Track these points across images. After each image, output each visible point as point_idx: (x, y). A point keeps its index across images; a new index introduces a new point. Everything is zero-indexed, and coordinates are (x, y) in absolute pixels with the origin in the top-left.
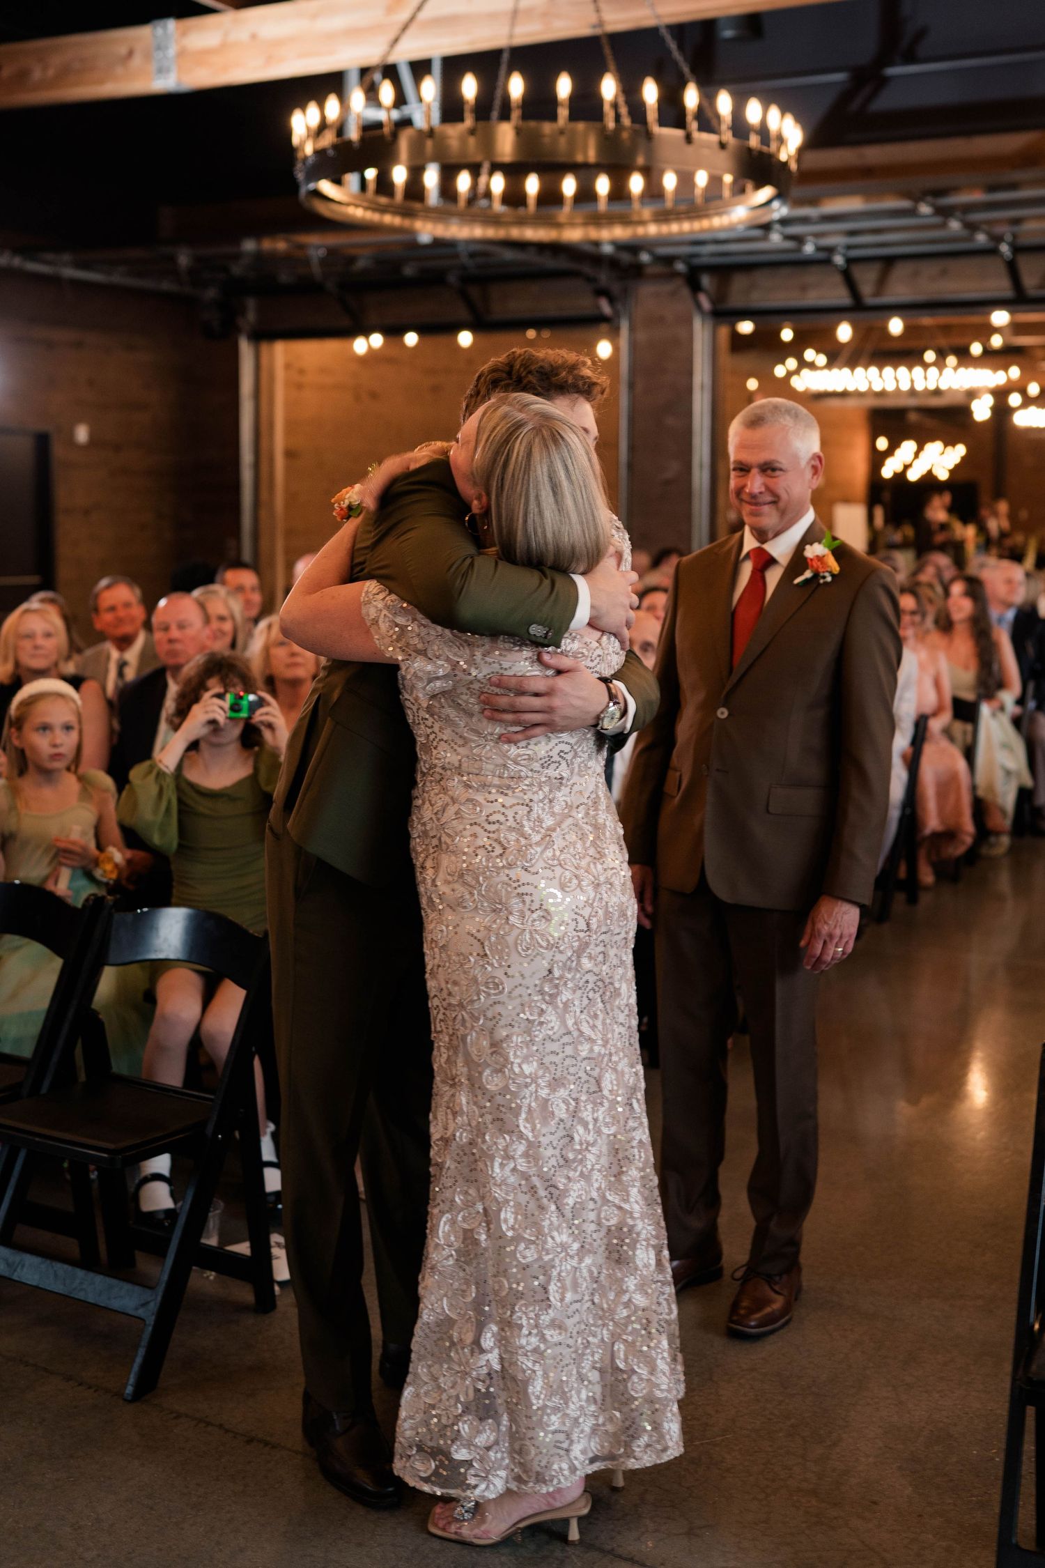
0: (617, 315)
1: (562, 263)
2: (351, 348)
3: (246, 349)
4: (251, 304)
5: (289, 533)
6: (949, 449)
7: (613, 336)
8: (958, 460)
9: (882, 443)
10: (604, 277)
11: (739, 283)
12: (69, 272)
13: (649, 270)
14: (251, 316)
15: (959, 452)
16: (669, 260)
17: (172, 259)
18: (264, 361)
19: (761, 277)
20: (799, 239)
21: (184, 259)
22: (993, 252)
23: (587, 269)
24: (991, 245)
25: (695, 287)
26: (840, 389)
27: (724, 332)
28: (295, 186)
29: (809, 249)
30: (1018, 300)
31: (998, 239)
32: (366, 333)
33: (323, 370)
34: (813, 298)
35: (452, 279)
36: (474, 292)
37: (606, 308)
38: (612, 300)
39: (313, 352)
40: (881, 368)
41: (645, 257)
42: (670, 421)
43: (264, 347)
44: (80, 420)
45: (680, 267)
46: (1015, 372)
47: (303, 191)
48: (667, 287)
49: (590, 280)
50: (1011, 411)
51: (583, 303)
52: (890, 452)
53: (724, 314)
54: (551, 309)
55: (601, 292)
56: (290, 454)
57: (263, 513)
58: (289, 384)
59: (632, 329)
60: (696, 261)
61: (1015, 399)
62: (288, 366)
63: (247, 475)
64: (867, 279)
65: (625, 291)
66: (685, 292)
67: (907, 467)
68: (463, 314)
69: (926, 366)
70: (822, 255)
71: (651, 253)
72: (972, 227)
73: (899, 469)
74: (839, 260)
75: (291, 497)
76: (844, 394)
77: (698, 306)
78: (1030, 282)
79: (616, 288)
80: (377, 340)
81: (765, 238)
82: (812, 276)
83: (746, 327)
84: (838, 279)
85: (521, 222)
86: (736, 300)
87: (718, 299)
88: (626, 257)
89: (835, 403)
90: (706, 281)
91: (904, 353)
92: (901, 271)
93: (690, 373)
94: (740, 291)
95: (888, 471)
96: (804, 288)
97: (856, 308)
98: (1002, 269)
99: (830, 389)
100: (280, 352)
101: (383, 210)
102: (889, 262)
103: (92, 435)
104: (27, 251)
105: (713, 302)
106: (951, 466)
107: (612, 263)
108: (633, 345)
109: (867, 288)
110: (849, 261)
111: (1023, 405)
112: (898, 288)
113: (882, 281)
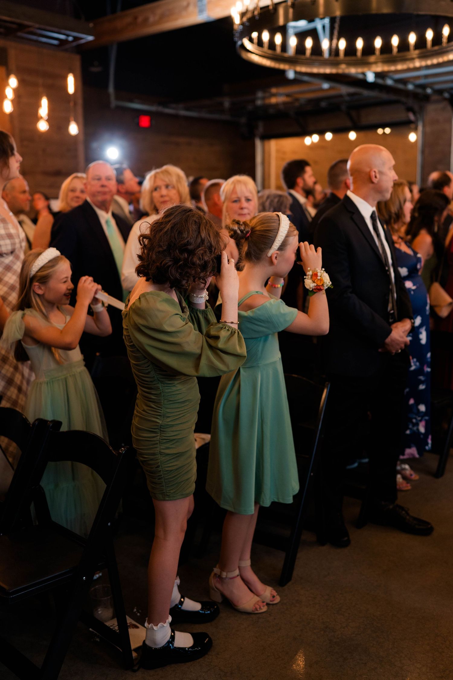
0: (417, 120)
1: (393, 97)
2: (304, 142)
3: (258, 144)
4: (261, 124)
7: (415, 130)
10: (410, 102)
12: (183, 113)
14: (261, 129)
16: (440, 92)
17: (221, 104)
18: (266, 149)
21: (227, 104)
23: (403, 99)
25: (452, 104)
32: (310, 134)
33: (293, 152)
35: (343, 107)
36: (353, 113)
37: (412, 117)
38: (415, 113)
39: (288, 144)
41: (429, 91)
43: (267, 142)
45: (446, 95)
48: (440, 106)
49: (404, 104)
51: (401, 115)
54: (387, 119)
55: (410, 109)
58: (277, 158)
59: (424, 126)
62: (277, 151)
65: (421, 108)
66: (448, 107)
68: (350, 123)
71: (431, 88)
79: (416, 107)
80: (315, 137)
88: (419, 91)
93: (450, 145)
100: (274, 145)
104: (164, 104)
107: (414, 95)
108: (424, 134)
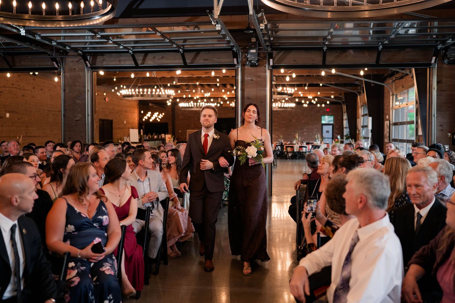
0: (59, 67)
6: (160, 114)
7: (59, 75)
8: (163, 117)
9: (142, 112)
11: (99, 59)
13: (69, 53)
19: (106, 57)
20: (119, 44)
22: (178, 51)
23: (48, 52)
24: (177, 49)
25: (85, 60)
27: (95, 73)
29: (121, 47)
30: (185, 66)
31: (179, 47)
34: (123, 64)
36: (9, 58)
37: (56, 65)
38: (57, 62)
41: (68, 48)
42: (78, 101)
45: (80, 52)
46: (179, 92)
48: (76, 59)
51: (48, 63)
53: (95, 68)
55: (54, 60)
60: (84, 51)
61: (178, 100)
64: (139, 58)
67: (149, 119)
68: (6, 66)
69: (156, 89)
70: (125, 50)
72: (172, 42)
73: (147, 119)
74: (131, 52)
76: (132, 96)
77: (87, 66)
78: (188, 61)
81: (107, 42)
82: (123, 57)
83: (102, 73)
84: (131, 58)
86: (98, 64)
87: (93, 64)
88: (60, 47)
89: (130, 99)
90: (89, 57)
92: (150, 56)
93: (84, 87)
94: (99, 62)
95: (144, 119)
96: (120, 61)
97: (136, 68)
98: (180, 57)
102: (146, 53)
105: (91, 64)
106: (161, 118)
109: (139, 62)
110: (134, 52)
111: (180, 102)
112: (149, 62)
113: (144, 60)
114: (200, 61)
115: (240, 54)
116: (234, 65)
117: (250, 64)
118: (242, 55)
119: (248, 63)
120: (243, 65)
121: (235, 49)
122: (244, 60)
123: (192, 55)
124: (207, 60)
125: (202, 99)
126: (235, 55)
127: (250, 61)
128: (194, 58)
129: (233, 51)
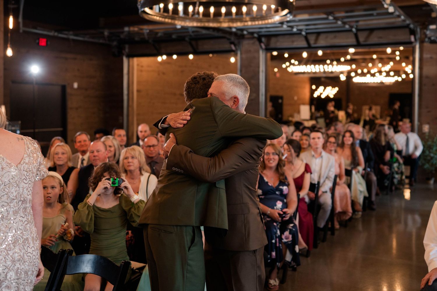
0: (237, 50)
1: (220, 34)
2: (157, 60)
3: (125, 60)
4: (127, 46)
5: (138, 115)
6: (333, 88)
7: (235, 56)
8: (336, 92)
9: (314, 87)
10: (233, 38)
11: (273, 40)
12: (72, 37)
13: (246, 36)
14: (127, 50)
15: (336, 89)
16: (252, 33)
17: (103, 33)
18: (131, 63)
19: (280, 39)
20: (292, 27)
21: (106, 33)
22: (350, 31)
23: (228, 36)
24: (350, 29)
25: (260, 41)
26: (303, 71)
27: (269, 55)
28: (138, 10)
29: (295, 30)
30: (357, 45)
31: (352, 27)
32: (161, 55)
33: (148, 66)
34: (296, 45)
35: (187, 39)
36: (194, 43)
37: (233, 48)
38: (235, 45)
39: (145, 61)
40: (315, 65)
41: (245, 32)
42: (253, 81)
43: (131, 59)
44: (75, 82)
45: (256, 35)
46: (354, 66)
47: (140, 11)
48: (251, 42)
49: (228, 39)
50: (352, 78)
51: (226, 46)
52: (316, 90)
53: (269, 49)
54: (217, 48)
55: (232, 43)
56: (138, 91)
57: (130, 109)
58: (138, 70)
59: (241, 54)
60: (260, 34)
61: (353, 74)
62: (138, 65)
63: (125, 98)
64: (312, 39)
65: (239, 43)
66: (257, 43)
67: (321, 94)
68: (190, 49)
69: (328, 65)
70: (299, 32)
71: (247, 31)
72: (344, 23)
73: (319, 95)
74: (304, 33)
75: (139, 104)
76: (304, 73)
77: (261, 47)
78: (361, 40)
79: (236, 42)
80: (165, 57)
81: (282, 27)
82: (295, 38)
83: (275, 53)
84: (303, 39)
85: (208, 21)
86: (272, 45)
87: (267, 45)
88: (239, 32)
89: (301, 76)
90: (263, 39)
91: (321, 61)
92: (322, 36)
93: (259, 67)
94: (273, 43)
95: (316, 95)
96: (293, 42)
97: (309, 48)
98: (353, 36)
99: (300, 71)
100: (136, 61)
101: (165, 17)
102: (318, 34)
103: (78, 86)
104: (59, 31)
105: (266, 46)
106: (334, 94)
107: (235, 34)
108: (242, 59)
109: (312, 42)
110: (307, 33)
111: (355, 76)
112: (322, 42)
113: (316, 40)
114: (374, 39)
115: (419, 30)
116: (411, 43)
117: (430, 41)
118: (421, 31)
119: (427, 40)
120: (422, 42)
121: (412, 26)
122: (423, 36)
123: (365, 34)
124: (381, 38)
125: (380, 72)
126: (413, 32)
127: (429, 38)
128: (368, 37)
129: (410, 29)
